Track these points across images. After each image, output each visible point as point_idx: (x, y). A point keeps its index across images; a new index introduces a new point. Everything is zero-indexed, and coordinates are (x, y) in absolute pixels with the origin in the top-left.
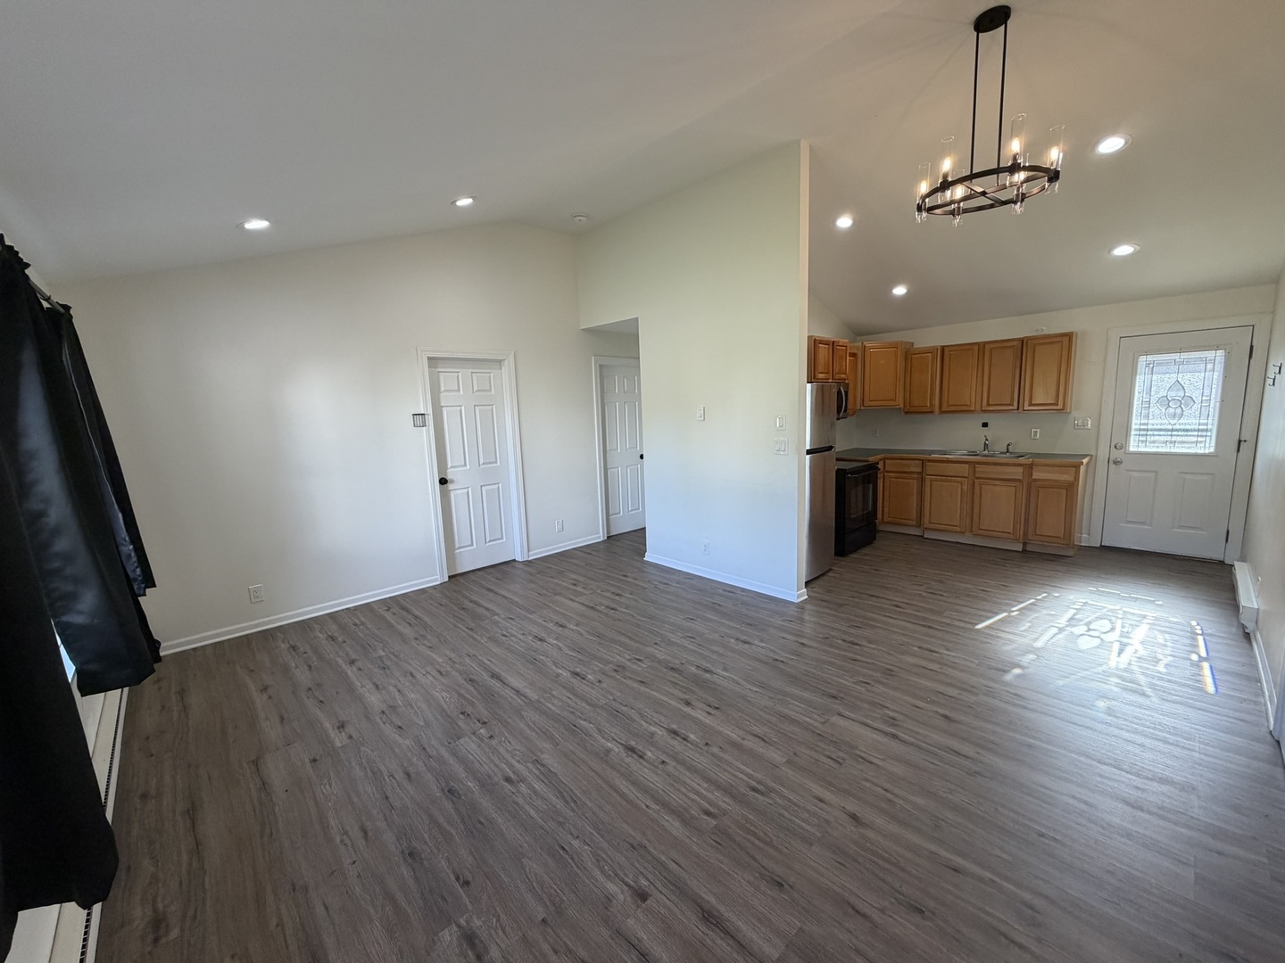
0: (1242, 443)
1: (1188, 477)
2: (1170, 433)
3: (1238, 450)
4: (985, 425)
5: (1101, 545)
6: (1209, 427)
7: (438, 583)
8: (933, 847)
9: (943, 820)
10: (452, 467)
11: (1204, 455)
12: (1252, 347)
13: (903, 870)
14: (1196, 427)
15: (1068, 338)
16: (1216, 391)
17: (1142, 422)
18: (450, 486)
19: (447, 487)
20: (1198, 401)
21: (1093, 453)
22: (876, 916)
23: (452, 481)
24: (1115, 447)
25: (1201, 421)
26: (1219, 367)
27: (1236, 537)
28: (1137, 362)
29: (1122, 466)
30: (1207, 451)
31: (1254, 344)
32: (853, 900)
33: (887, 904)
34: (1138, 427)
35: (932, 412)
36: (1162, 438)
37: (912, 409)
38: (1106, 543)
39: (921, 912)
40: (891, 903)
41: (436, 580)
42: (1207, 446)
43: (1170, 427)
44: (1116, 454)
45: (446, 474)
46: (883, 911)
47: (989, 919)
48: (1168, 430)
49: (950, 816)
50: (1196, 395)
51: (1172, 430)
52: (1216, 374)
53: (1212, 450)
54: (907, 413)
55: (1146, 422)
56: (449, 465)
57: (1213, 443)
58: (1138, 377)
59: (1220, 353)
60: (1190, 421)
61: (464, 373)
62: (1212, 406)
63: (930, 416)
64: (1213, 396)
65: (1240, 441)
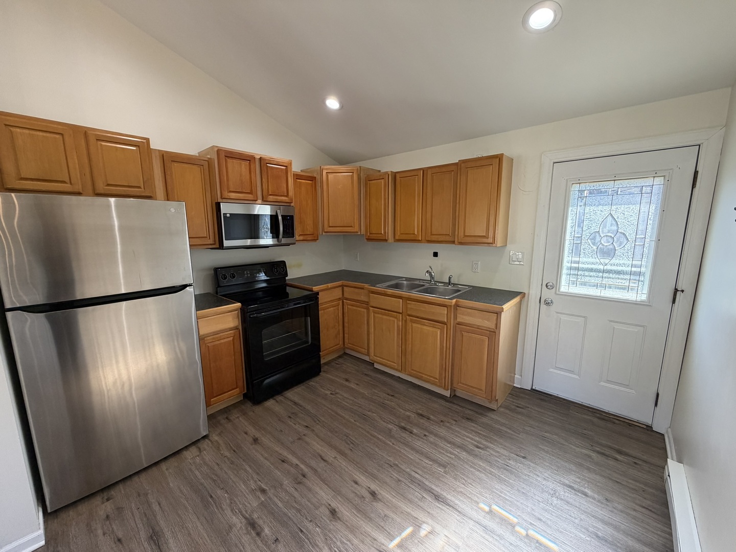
0: (678, 293)
1: (617, 326)
2: (601, 274)
3: (674, 301)
4: (436, 254)
5: (532, 389)
6: (643, 270)
11: (635, 304)
12: (696, 173)
14: (629, 269)
15: (498, 160)
16: (653, 228)
17: (573, 259)
20: (631, 237)
21: (526, 292)
24: (547, 286)
25: (634, 263)
26: (656, 198)
27: (666, 400)
28: (570, 191)
29: (553, 308)
30: (639, 299)
31: (699, 169)
34: (569, 265)
35: (386, 240)
36: (593, 280)
37: (373, 236)
38: (537, 387)
42: (639, 294)
43: (601, 267)
44: (548, 294)
48: (599, 271)
50: (630, 233)
51: (604, 271)
52: (653, 207)
53: (643, 297)
54: (369, 239)
55: (577, 259)
57: (646, 291)
58: (570, 209)
59: (659, 181)
60: (621, 262)
62: (646, 245)
63: (384, 243)
64: (648, 234)
65: (676, 290)
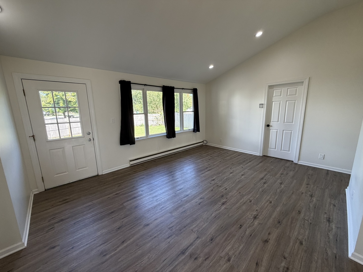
7: (259, 155)
8: (131, 240)
9: (139, 248)
10: (272, 122)
13: (129, 230)
18: (271, 128)
19: (270, 128)
22: (122, 220)
23: (272, 126)
32: (127, 218)
33: (123, 223)
39: (118, 229)
40: (123, 224)
41: (258, 154)
45: (270, 123)
46: (122, 222)
47: (109, 242)
49: (139, 252)
56: (272, 121)
61: (284, 89)
